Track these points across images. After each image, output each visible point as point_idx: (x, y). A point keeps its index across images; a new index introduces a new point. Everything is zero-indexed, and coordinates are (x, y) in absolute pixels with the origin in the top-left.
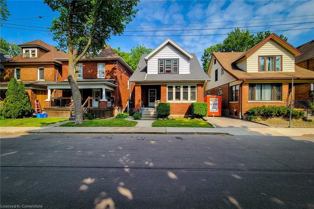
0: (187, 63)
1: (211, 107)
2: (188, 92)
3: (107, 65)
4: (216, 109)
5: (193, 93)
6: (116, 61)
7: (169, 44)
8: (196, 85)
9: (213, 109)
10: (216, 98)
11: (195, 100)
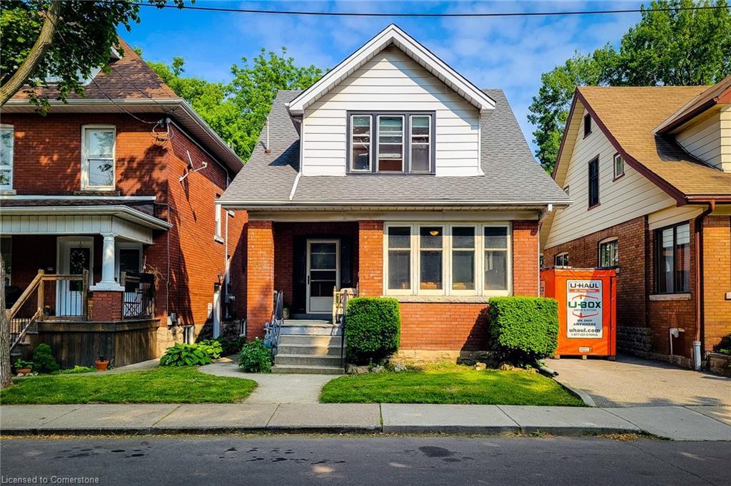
0: (468, 130)
1: (572, 319)
2: (473, 252)
3: (123, 134)
4: (593, 328)
5: (496, 258)
6: (163, 116)
7: (391, 48)
8: (508, 225)
9: (582, 327)
10: (593, 278)
11: (506, 288)
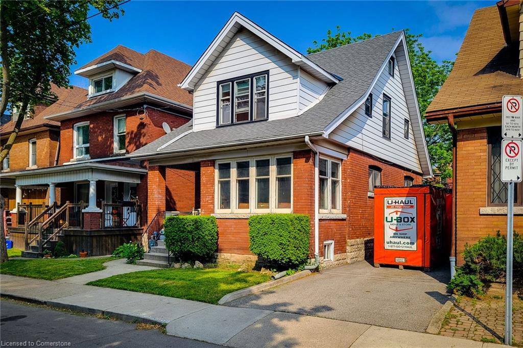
1: (389, 232)
2: (268, 179)
3: (128, 118)
4: (409, 241)
5: (283, 183)
7: (240, 30)
8: (291, 156)
9: (397, 240)
10: (409, 195)
11: (290, 208)
